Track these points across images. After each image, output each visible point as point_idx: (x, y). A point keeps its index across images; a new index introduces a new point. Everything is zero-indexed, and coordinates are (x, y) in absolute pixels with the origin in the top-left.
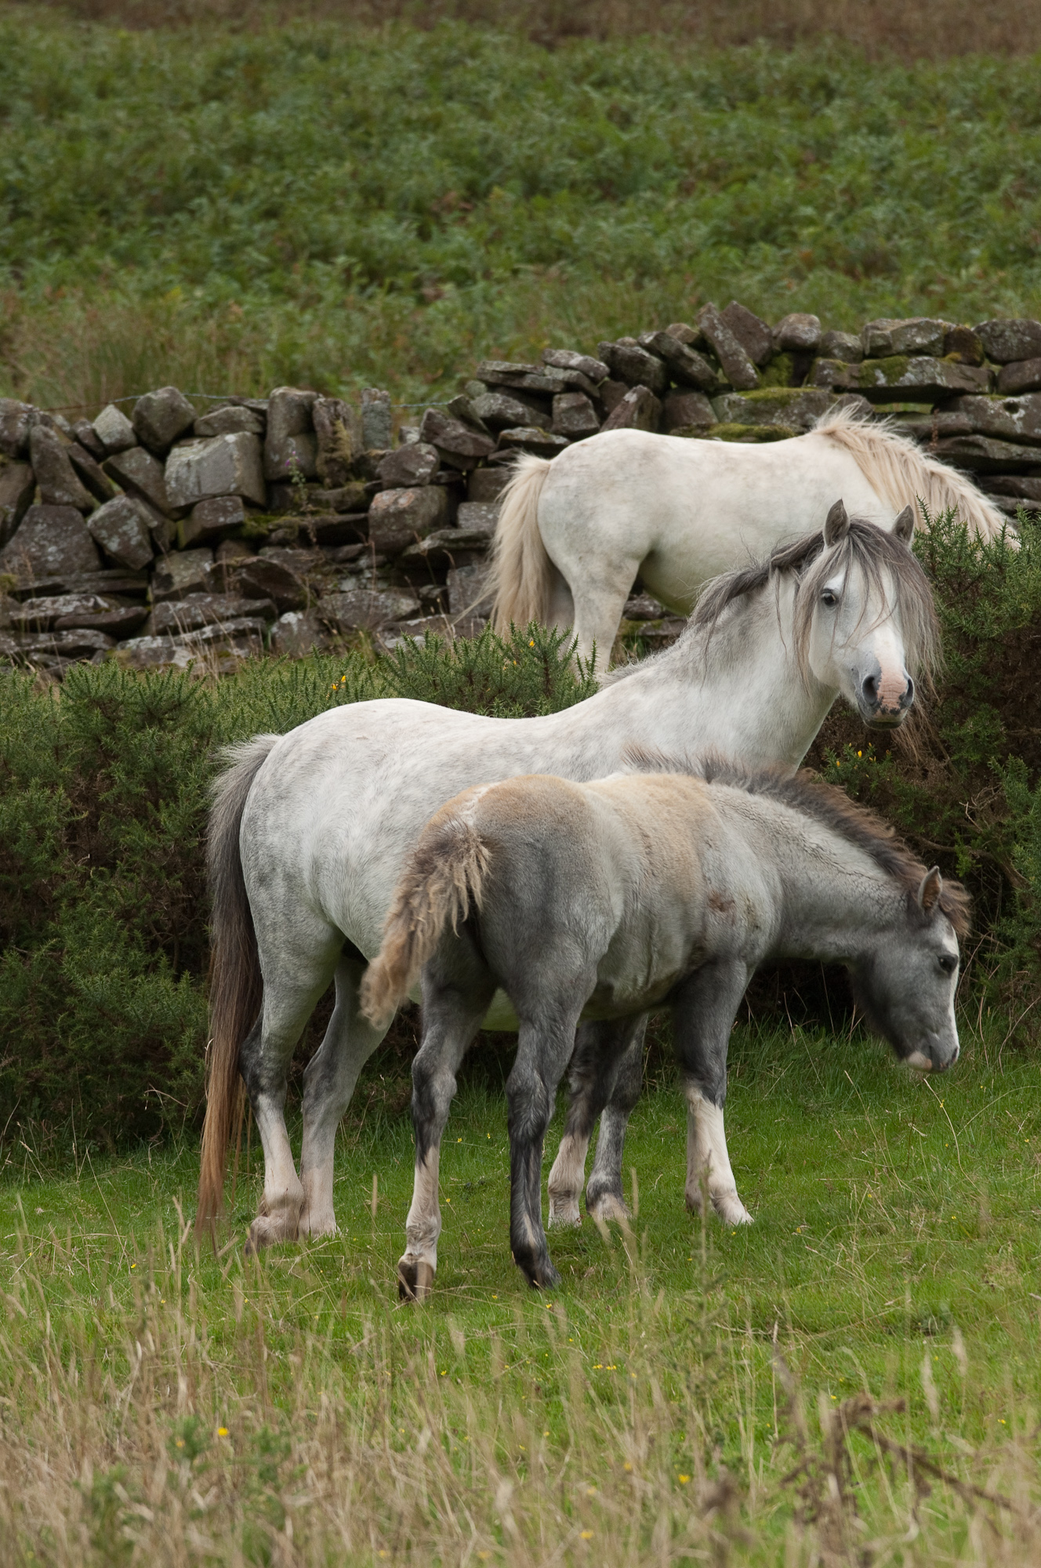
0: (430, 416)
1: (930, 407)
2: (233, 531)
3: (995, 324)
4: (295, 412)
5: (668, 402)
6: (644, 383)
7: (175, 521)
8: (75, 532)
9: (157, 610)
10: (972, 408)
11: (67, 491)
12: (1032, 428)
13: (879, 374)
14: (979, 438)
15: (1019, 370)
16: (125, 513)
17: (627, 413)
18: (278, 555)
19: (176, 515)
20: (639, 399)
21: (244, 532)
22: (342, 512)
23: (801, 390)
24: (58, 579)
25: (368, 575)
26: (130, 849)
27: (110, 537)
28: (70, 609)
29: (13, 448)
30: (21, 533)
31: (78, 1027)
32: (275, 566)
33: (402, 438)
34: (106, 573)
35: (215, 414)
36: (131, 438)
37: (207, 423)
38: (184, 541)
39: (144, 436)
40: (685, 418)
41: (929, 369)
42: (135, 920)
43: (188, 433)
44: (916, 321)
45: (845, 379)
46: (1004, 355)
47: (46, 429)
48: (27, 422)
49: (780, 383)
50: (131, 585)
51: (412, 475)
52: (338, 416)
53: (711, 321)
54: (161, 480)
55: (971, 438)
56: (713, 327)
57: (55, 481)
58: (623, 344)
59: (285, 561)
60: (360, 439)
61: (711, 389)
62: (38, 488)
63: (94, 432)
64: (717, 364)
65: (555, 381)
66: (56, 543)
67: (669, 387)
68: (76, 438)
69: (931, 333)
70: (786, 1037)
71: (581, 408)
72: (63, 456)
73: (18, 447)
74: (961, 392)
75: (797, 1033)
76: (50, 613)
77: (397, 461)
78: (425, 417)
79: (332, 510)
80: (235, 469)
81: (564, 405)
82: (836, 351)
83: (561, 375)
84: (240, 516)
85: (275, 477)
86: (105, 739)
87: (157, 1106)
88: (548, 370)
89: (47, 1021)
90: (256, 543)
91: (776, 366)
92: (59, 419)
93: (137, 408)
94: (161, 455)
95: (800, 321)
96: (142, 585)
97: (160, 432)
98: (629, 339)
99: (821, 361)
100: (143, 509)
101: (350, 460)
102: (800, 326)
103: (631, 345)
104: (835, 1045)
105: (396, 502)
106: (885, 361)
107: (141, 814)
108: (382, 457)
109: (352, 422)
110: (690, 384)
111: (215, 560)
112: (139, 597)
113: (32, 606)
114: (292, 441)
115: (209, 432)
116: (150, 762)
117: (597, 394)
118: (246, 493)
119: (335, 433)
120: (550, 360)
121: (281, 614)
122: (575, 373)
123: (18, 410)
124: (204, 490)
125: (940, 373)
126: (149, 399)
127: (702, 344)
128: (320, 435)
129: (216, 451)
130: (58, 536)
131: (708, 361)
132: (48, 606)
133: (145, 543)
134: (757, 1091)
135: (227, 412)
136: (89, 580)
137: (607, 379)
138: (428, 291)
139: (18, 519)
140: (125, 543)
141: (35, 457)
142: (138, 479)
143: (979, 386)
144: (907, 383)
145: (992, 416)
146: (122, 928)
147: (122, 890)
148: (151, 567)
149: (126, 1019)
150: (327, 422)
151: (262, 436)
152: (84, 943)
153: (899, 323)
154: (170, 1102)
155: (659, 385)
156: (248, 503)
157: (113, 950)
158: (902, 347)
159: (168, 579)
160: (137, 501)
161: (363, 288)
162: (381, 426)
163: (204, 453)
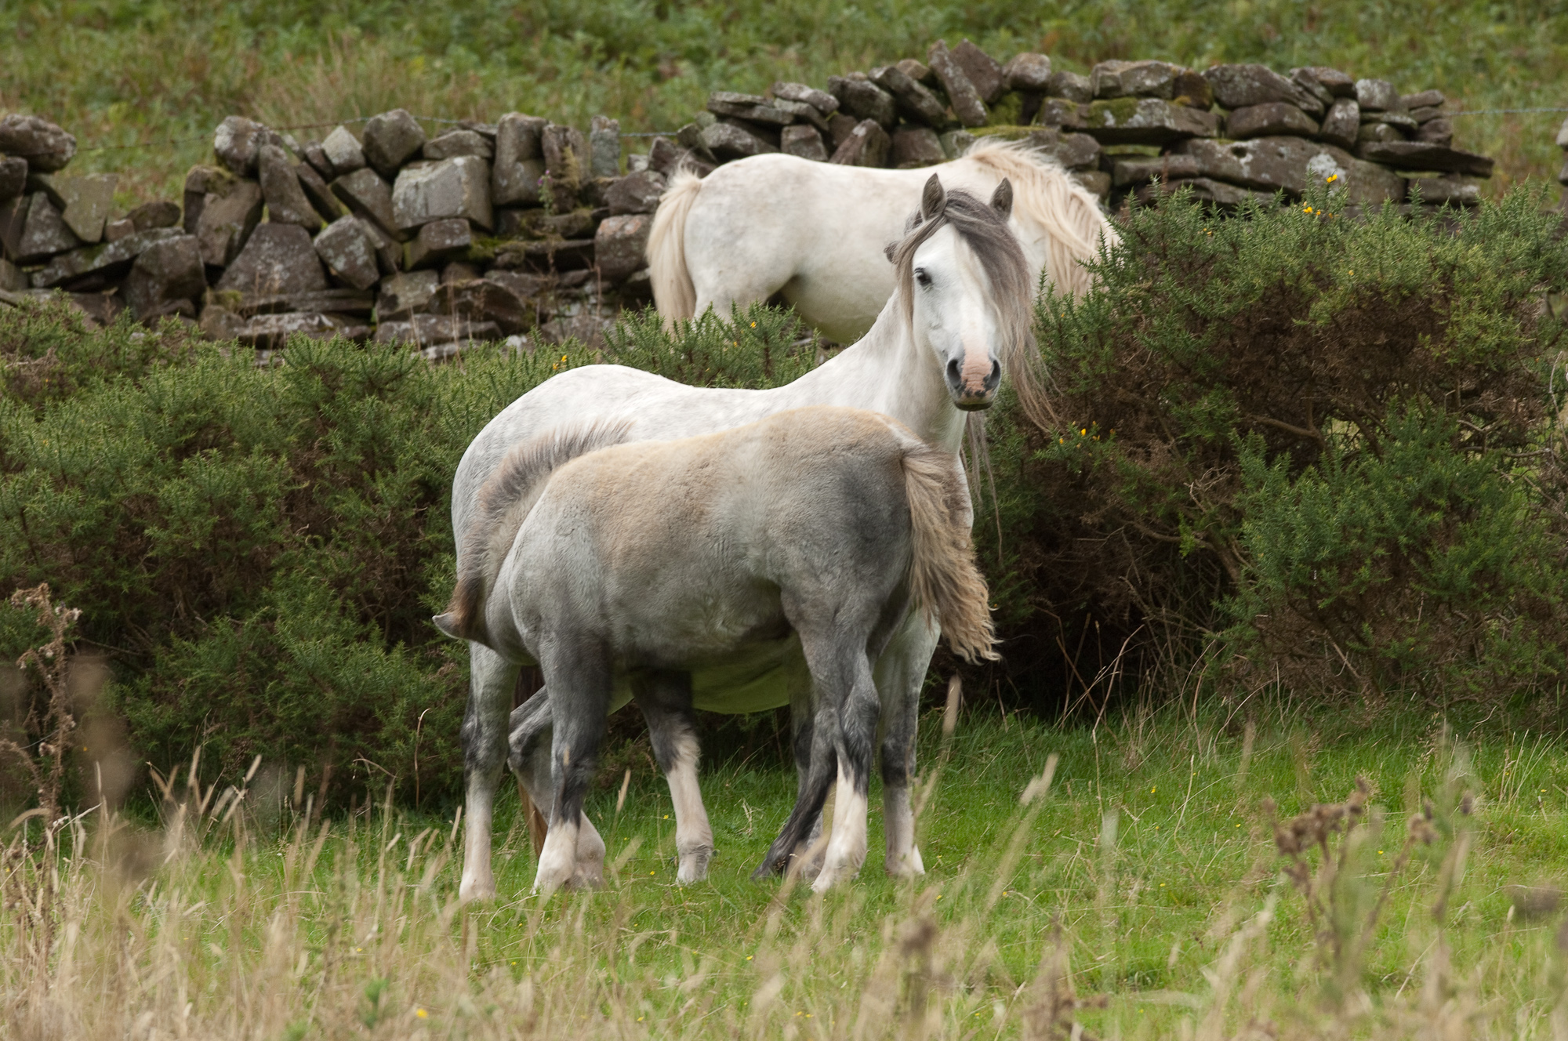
0: (659, 144)
1: (1158, 149)
2: (459, 254)
3: (1225, 69)
4: (524, 138)
5: (897, 138)
6: (874, 117)
7: (402, 242)
8: (301, 251)
9: (381, 329)
10: (1199, 151)
11: (294, 210)
12: (1259, 172)
13: (1108, 115)
14: (1207, 182)
15: (1247, 115)
16: (352, 232)
17: (856, 147)
18: (503, 279)
19: (403, 237)
20: (868, 132)
21: (471, 255)
22: (568, 238)
23: (1029, 129)
24: (284, 298)
25: (593, 300)
26: (344, 519)
27: (336, 256)
28: (295, 326)
29: (242, 166)
30: (248, 251)
31: (286, 696)
32: (500, 289)
33: (630, 166)
34: (332, 292)
35: (444, 137)
36: (360, 160)
37: (436, 146)
38: (410, 263)
39: (373, 157)
40: (913, 154)
41: (1158, 112)
42: (349, 589)
43: (417, 156)
44: (1146, 63)
45: (1074, 119)
46: (1234, 100)
47: (275, 148)
48: (257, 141)
49: (1009, 122)
50: (356, 305)
51: (639, 202)
52: (566, 143)
53: (941, 57)
54: (388, 202)
55: (1199, 181)
56: (944, 64)
57: (282, 199)
58: (854, 79)
59: (510, 284)
60: (589, 165)
61: (940, 126)
62: (266, 209)
63: (323, 152)
64: (946, 99)
65: (784, 113)
66: (282, 262)
67: (896, 123)
68: (305, 157)
69: (1161, 75)
70: (998, 723)
71: (809, 141)
72: (292, 175)
73: (247, 165)
74: (1190, 135)
75: (1008, 723)
76: (275, 330)
77: (624, 189)
78: (653, 145)
79: (558, 235)
80: (463, 192)
81: (792, 137)
82: (1065, 91)
83: (791, 107)
84: (466, 238)
85: (503, 202)
86: (324, 407)
87: (365, 776)
88: (778, 103)
89: (255, 689)
90: (482, 266)
91: (1006, 105)
92: (289, 139)
93: (366, 129)
94: (389, 177)
95: (1030, 61)
96: (367, 305)
97: (389, 154)
98: (860, 74)
99: (1050, 101)
100: (370, 230)
101: (578, 187)
102: (1030, 65)
103: (861, 80)
104: (1046, 734)
105: (622, 228)
106: (1115, 103)
107: (356, 482)
108: (610, 184)
109: (580, 149)
110: (919, 120)
111: (440, 282)
112: (364, 316)
113: (258, 323)
114: (521, 166)
115: (438, 155)
116: (368, 431)
117: (826, 128)
118: (474, 217)
119: (563, 159)
120: (780, 92)
121: (506, 335)
122: (804, 106)
123: (248, 129)
124: (432, 212)
125: (1168, 115)
126: (379, 121)
127: (932, 81)
128: (549, 160)
129: (444, 173)
130: (285, 254)
131: (938, 98)
132: (272, 324)
133: (372, 263)
134: (967, 775)
135: (456, 136)
136: (314, 299)
137: (836, 113)
138: (664, 67)
139: (245, 237)
140: (351, 263)
141: (264, 176)
142: (366, 200)
143: (1207, 130)
144: (1135, 125)
145: (1220, 160)
146: (335, 597)
147: (336, 559)
148: (376, 288)
149: (335, 686)
150: (556, 148)
151: (491, 161)
152: (296, 610)
153: (1129, 65)
154: (379, 773)
155: (888, 120)
156: (475, 227)
157: (325, 618)
158: (1131, 89)
159: (393, 300)
160: (365, 221)
161: (601, 64)
162: (610, 155)
163: (433, 176)
